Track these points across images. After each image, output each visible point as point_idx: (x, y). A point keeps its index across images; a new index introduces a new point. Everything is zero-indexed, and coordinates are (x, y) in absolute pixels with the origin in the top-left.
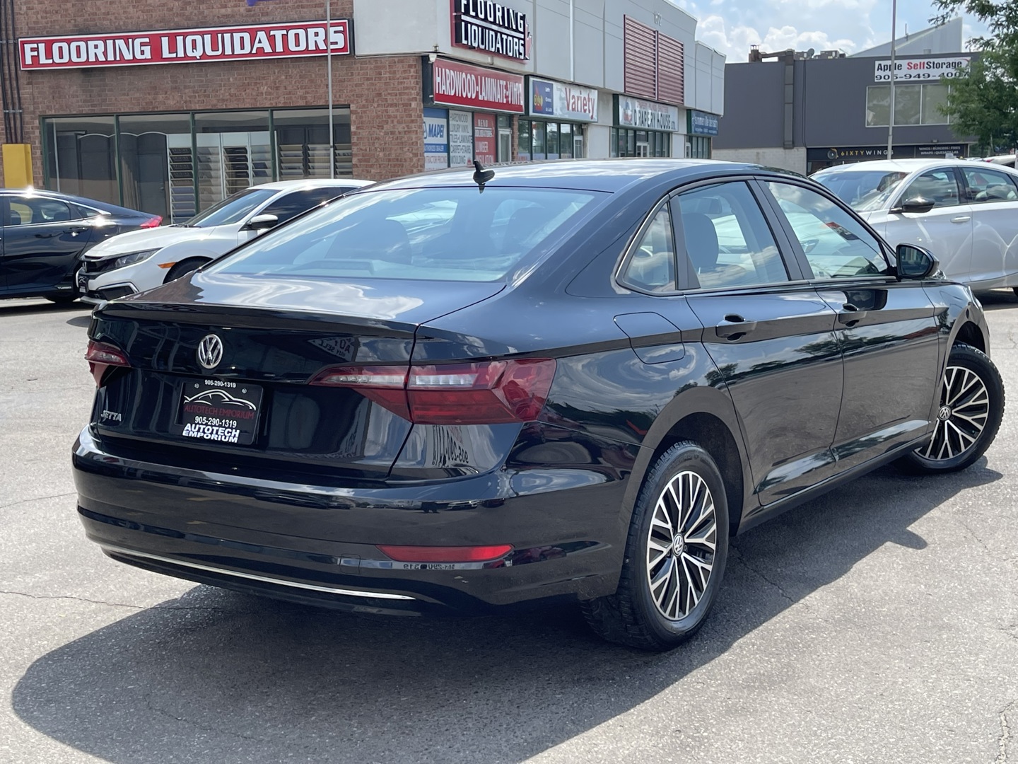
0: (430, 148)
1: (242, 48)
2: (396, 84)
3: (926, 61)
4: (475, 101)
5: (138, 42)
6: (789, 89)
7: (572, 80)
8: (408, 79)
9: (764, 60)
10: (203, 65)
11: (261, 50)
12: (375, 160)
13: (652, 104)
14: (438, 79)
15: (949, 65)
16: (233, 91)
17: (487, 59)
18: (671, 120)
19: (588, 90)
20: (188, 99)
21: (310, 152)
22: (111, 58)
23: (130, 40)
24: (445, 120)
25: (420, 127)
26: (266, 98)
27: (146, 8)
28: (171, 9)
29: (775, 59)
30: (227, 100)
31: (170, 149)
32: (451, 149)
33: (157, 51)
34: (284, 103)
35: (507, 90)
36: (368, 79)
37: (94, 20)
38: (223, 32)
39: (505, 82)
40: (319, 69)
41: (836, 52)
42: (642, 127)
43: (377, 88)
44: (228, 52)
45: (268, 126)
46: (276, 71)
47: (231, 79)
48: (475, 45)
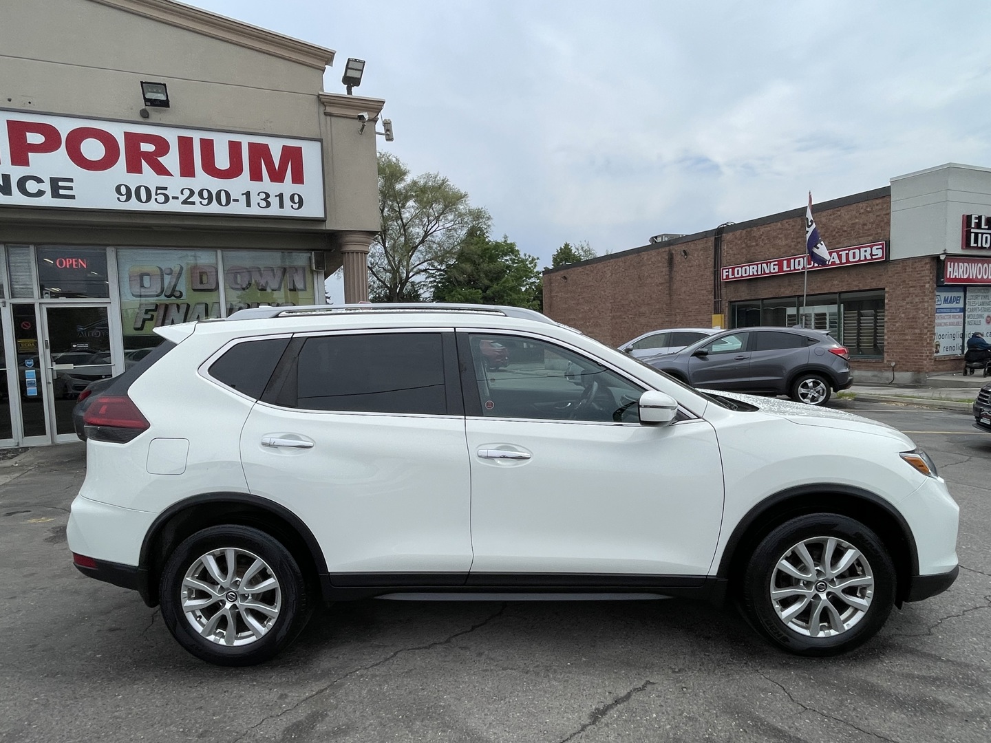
0: (943, 310)
2: (916, 274)
5: (772, 264)
8: (925, 271)
14: (949, 269)
16: (819, 285)
20: (795, 290)
22: (760, 273)
23: (769, 264)
24: (962, 293)
25: (934, 298)
26: (836, 288)
27: (778, 248)
30: (815, 290)
31: (788, 315)
32: (968, 310)
33: (781, 268)
34: (846, 289)
37: (754, 256)
40: (867, 270)
43: (903, 278)
45: (837, 301)
46: (842, 273)
47: (818, 279)
48: (987, 246)
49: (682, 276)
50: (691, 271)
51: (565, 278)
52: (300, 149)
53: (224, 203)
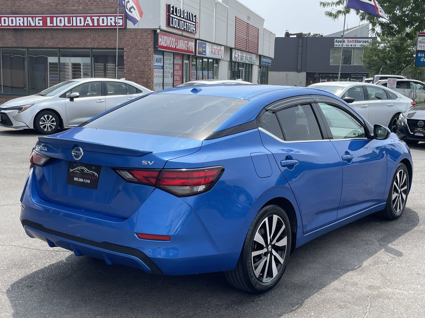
0: (156, 67)
1: (80, 23)
2: (143, 41)
3: (355, 39)
4: (175, 49)
5: (37, 19)
6: (300, 48)
7: (214, 42)
8: (148, 39)
9: (291, 36)
10: (64, 30)
11: (88, 25)
12: (133, 71)
13: (245, 52)
14: (160, 40)
15: (364, 42)
16: (76, 40)
17: (180, 33)
18: (253, 59)
19: (220, 46)
20: (57, 43)
21: (107, 67)
22: (26, 25)
23: (34, 18)
24: (162, 56)
25: (152, 59)
26: (89, 44)
27: (41, 5)
28: (51, 6)
29: (295, 36)
30: (73, 44)
31: (49, 63)
32: (165, 68)
33: (45, 23)
34: (97, 46)
35: (188, 45)
36: (132, 38)
37: (19, 9)
38: (73, 17)
39: (187, 42)
40: (112, 34)
41: (319, 34)
42: (241, 62)
43: (135, 42)
44: (75, 24)
45: (90, 55)
46: (94, 33)
47: (75, 36)
48: (176, 27)
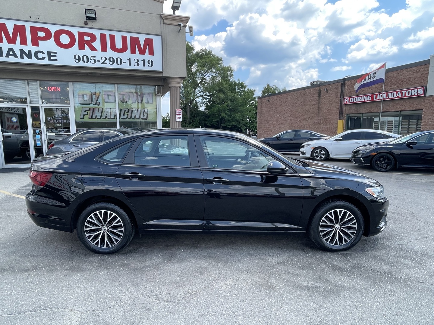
1: (394, 96)
5: (369, 96)
10: (383, 101)
11: (398, 96)
16: (390, 107)
20: (379, 109)
22: (362, 100)
23: (367, 96)
26: (399, 108)
28: (378, 88)
30: (389, 109)
31: (375, 121)
33: (372, 99)
34: (404, 109)
36: (429, 102)
38: (389, 93)
40: (415, 100)
44: (390, 97)
45: (399, 115)
46: (403, 101)
47: (390, 104)
49: (325, 101)
50: (329, 99)
51: (269, 101)
52: (152, 39)
53: (119, 63)
